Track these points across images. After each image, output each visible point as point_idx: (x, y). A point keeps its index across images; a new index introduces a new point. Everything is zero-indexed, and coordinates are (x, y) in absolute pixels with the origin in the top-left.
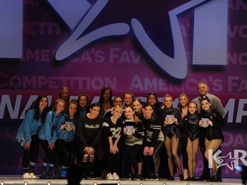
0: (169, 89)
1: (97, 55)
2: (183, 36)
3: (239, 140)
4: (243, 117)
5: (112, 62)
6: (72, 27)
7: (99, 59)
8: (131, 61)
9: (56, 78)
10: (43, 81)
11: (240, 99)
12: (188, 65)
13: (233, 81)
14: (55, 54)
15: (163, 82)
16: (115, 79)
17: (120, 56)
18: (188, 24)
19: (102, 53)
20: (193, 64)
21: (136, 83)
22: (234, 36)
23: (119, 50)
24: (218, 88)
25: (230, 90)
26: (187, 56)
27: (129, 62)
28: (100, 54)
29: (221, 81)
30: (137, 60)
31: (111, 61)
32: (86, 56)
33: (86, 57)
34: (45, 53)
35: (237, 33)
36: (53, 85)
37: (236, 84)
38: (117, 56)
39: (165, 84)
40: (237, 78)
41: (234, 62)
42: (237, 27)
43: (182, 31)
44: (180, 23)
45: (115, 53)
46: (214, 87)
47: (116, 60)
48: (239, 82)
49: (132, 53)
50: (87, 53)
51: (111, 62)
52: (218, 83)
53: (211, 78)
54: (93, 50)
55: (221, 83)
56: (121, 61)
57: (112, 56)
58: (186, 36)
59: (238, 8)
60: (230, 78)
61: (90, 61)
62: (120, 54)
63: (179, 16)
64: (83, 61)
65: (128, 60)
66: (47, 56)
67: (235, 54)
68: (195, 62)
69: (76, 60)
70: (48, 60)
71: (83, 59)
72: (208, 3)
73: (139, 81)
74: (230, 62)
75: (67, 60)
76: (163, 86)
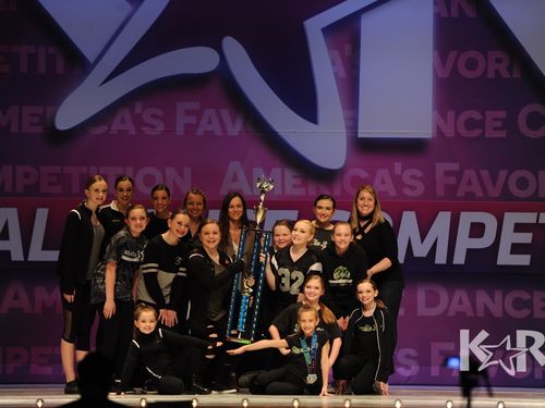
0: (307, 192)
1: (147, 118)
2: (336, 75)
3: (460, 303)
4: (469, 251)
5: (182, 133)
6: (91, 58)
7: (153, 127)
8: (224, 131)
9: (57, 169)
10: (27, 175)
11: (462, 213)
12: (348, 138)
13: (448, 173)
14: (54, 115)
15: (294, 177)
16: (187, 171)
17: (199, 119)
18: (348, 48)
19: (160, 113)
20: (360, 136)
21: (235, 179)
22: (446, 75)
23: (195, 106)
24: (413, 188)
25: (440, 192)
26: (345, 119)
27: (218, 132)
28: (153, 116)
29: (419, 174)
30: (236, 128)
31: (180, 130)
32: (123, 121)
33: (123, 123)
34: (32, 115)
35: (455, 68)
36: (50, 184)
37: (452, 180)
38: (192, 120)
39: (298, 181)
40: (455, 167)
41: (450, 133)
42: (453, 54)
43: (333, 64)
44: (330, 47)
45: (188, 113)
46: (405, 186)
47: (190, 129)
48: (459, 175)
49: (225, 113)
50: (125, 113)
51: (177, 133)
52: (413, 177)
53: (398, 166)
54: (138, 108)
55: (420, 179)
56: (200, 132)
57: (182, 121)
58: (343, 74)
59: (455, 13)
60: (441, 168)
61: (133, 132)
62: (199, 114)
63: (328, 31)
64: (115, 132)
65: (216, 128)
66: (36, 120)
67: (451, 114)
68: (364, 132)
69: (100, 130)
70: (39, 130)
71: (116, 126)
72: (382, 6)
73: (241, 175)
74: (439, 131)
75: (81, 129)
76: (294, 186)
